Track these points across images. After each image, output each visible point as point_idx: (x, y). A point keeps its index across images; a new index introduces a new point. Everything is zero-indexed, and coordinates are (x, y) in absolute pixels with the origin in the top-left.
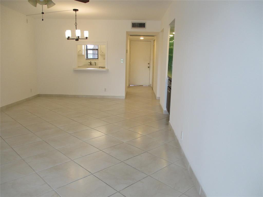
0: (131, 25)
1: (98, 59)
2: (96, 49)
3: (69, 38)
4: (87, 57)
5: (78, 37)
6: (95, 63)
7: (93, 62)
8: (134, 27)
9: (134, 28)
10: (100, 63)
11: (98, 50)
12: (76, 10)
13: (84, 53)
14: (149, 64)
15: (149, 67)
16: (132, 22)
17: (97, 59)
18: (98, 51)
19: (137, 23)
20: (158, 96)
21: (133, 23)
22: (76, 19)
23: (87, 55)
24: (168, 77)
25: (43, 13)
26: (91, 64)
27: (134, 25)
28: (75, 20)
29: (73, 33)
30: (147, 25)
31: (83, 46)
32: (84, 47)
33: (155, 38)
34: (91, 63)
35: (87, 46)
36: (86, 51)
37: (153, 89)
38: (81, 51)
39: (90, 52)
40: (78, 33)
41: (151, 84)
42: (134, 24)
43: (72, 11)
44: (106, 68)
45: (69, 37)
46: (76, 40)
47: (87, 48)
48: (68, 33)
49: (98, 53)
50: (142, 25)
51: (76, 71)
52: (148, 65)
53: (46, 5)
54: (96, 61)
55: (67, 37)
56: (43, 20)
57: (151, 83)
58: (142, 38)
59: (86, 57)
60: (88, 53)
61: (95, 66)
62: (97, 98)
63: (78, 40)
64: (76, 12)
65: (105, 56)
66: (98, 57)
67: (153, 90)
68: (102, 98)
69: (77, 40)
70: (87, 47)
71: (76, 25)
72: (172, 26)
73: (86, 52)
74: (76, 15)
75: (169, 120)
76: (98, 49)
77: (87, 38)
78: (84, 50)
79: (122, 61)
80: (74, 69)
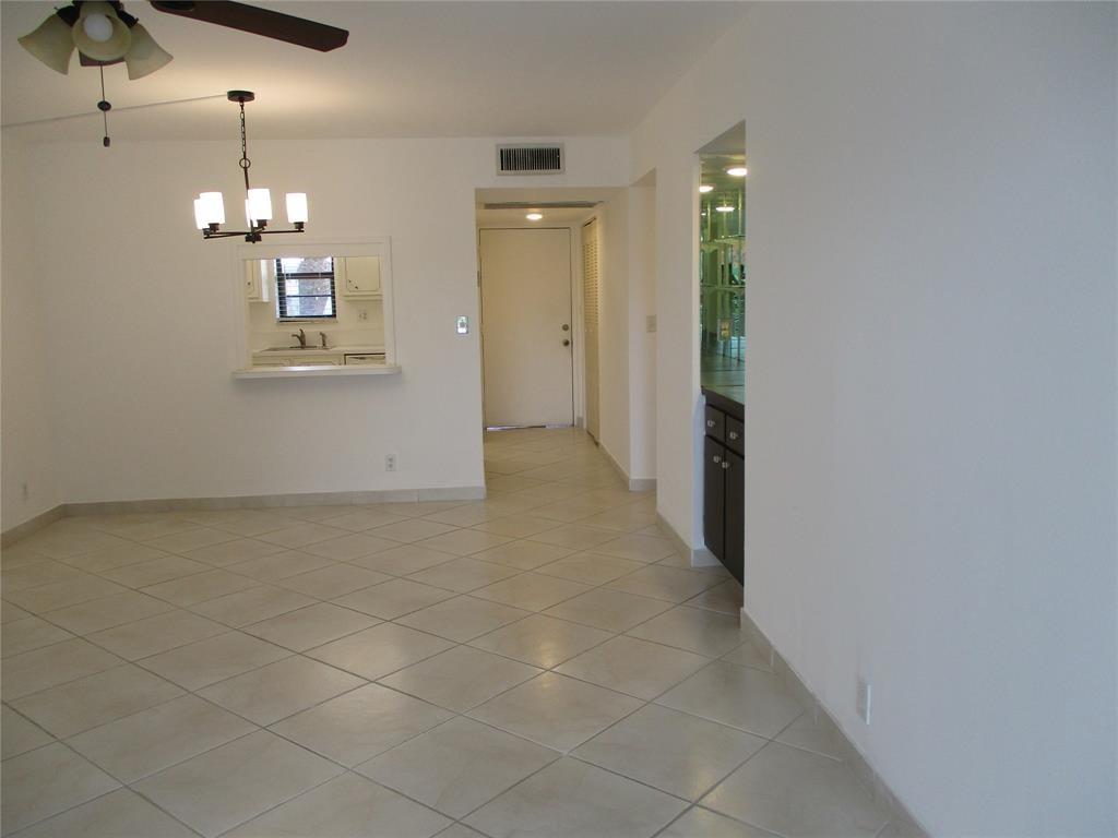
0: (494, 161)
1: (334, 316)
2: (325, 275)
3: (212, 231)
4: (283, 313)
5: (262, 223)
6: (323, 335)
7: (312, 331)
8: (509, 168)
9: (513, 172)
10: (347, 335)
11: (333, 278)
12: (241, 96)
13: (268, 293)
14: (565, 328)
15: (566, 343)
16: (498, 145)
17: (333, 319)
18: (333, 283)
19: (525, 151)
20: (636, 472)
21: (503, 148)
22: (244, 139)
23: (281, 303)
24: (704, 391)
25: (104, 106)
26: (303, 343)
27: (512, 160)
28: (241, 142)
29: (234, 206)
30: (567, 159)
31: (263, 263)
32: (265, 269)
33: (596, 212)
34: (302, 338)
35: (278, 260)
36: (276, 286)
37: (601, 441)
38: (252, 284)
39: (292, 287)
40: (258, 205)
41: (580, 420)
42: (508, 152)
43: (221, 99)
44: (389, 359)
45: (214, 227)
46: (248, 239)
47: (279, 270)
48: (209, 208)
49: (333, 292)
50: (547, 159)
51: (246, 385)
52: (565, 335)
53: (124, 63)
54: (326, 328)
55: (203, 224)
56: (107, 142)
57: (581, 412)
58: (535, 216)
59: (278, 313)
60: (288, 293)
61: (325, 351)
62: (352, 505)
63: (259, 239)
64: (242, 106)
65: (381, 301)
66: (334, 311)
67: (597, 444)
68: (379, 504)
69: (254, 236)
70: (279, 265)
71: (245, 168)
72: (706, 156)
73: (277, 290)
74: (243, 120)
75: (742, 605)
76: (332, 273)
77: (300, 226)
78: (269, 283)
79: (462, 325)
80: (233, 373)
